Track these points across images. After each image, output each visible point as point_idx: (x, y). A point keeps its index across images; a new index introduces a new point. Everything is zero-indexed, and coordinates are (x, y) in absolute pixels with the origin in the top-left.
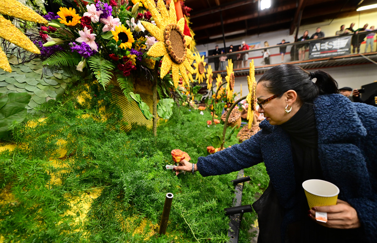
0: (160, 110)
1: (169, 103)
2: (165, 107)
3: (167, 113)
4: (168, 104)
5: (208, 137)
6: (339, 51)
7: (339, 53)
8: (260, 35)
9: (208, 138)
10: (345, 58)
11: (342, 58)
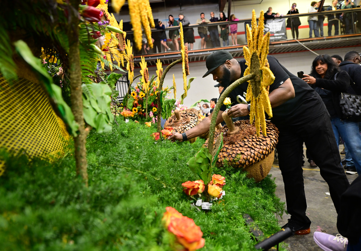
0: (87, 108)
1: (102, 93)
2: (97, 101)
3: (104, 117)
4: (101, 96)
5: (193, 162)
6: (275, 35)
7: (276, 38)
8: (183, 8)
9: (193, 165)
10: (283, 44)
11: (280, 44)
